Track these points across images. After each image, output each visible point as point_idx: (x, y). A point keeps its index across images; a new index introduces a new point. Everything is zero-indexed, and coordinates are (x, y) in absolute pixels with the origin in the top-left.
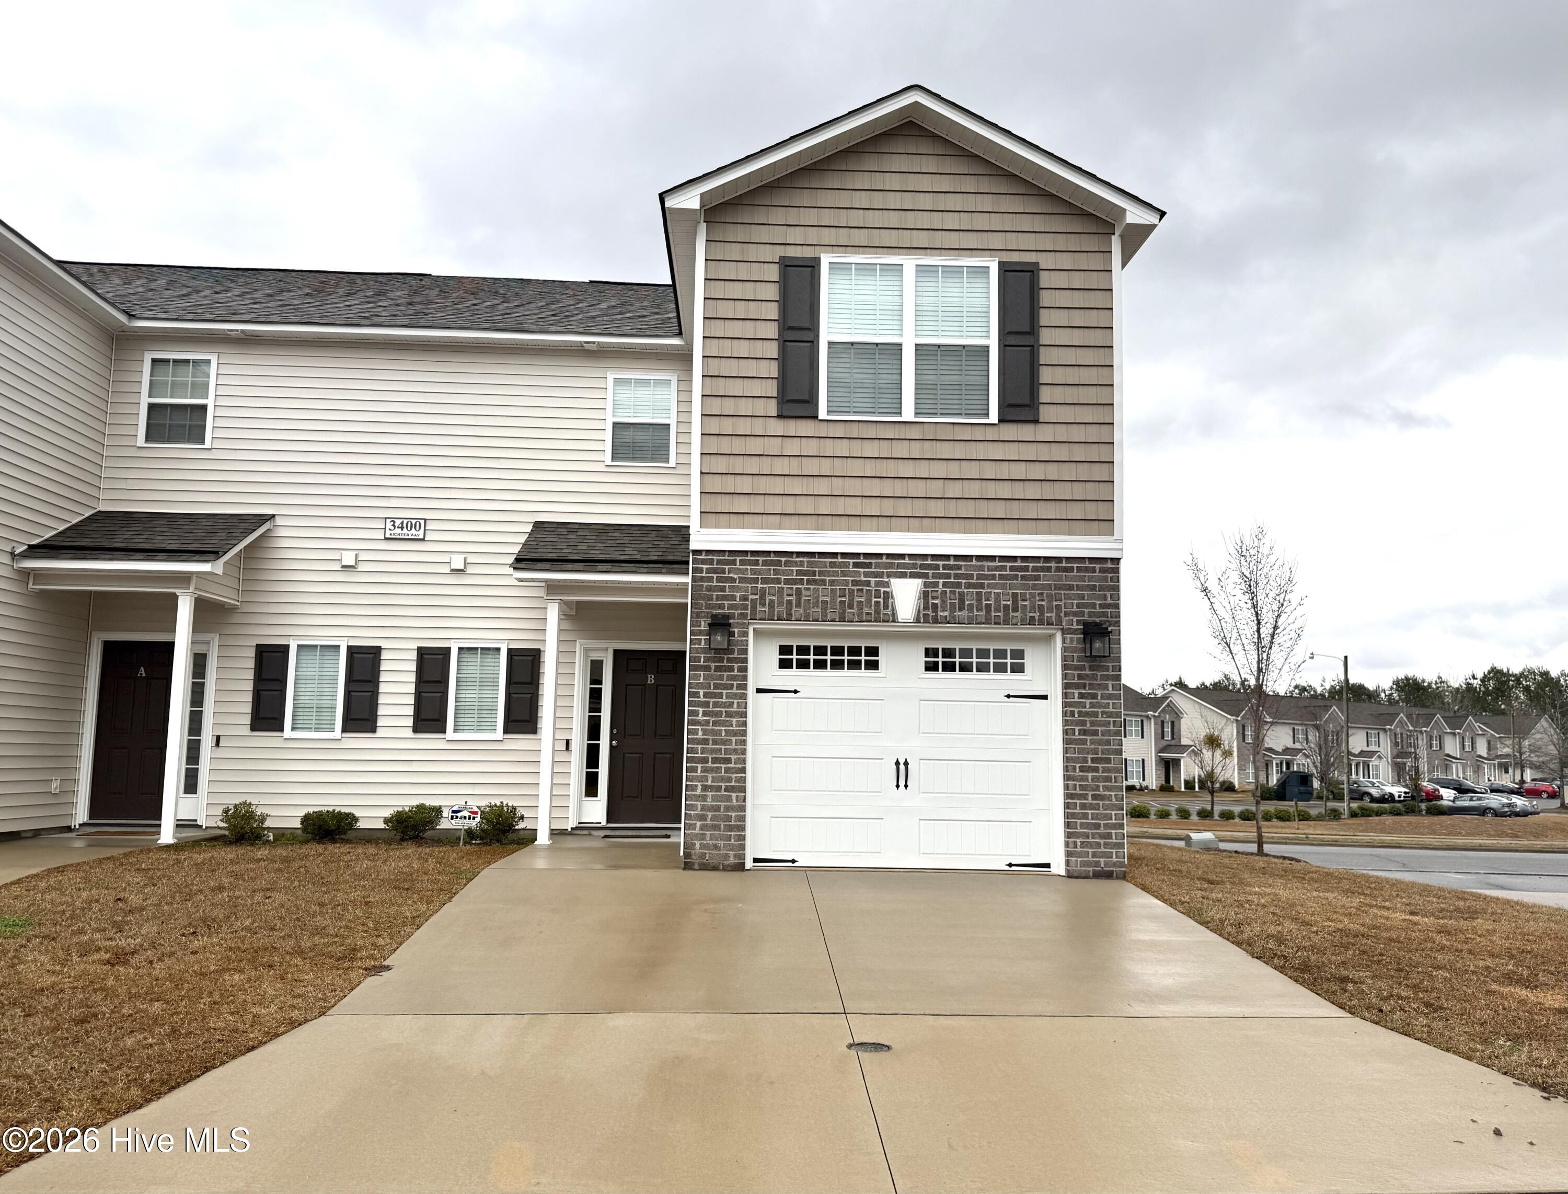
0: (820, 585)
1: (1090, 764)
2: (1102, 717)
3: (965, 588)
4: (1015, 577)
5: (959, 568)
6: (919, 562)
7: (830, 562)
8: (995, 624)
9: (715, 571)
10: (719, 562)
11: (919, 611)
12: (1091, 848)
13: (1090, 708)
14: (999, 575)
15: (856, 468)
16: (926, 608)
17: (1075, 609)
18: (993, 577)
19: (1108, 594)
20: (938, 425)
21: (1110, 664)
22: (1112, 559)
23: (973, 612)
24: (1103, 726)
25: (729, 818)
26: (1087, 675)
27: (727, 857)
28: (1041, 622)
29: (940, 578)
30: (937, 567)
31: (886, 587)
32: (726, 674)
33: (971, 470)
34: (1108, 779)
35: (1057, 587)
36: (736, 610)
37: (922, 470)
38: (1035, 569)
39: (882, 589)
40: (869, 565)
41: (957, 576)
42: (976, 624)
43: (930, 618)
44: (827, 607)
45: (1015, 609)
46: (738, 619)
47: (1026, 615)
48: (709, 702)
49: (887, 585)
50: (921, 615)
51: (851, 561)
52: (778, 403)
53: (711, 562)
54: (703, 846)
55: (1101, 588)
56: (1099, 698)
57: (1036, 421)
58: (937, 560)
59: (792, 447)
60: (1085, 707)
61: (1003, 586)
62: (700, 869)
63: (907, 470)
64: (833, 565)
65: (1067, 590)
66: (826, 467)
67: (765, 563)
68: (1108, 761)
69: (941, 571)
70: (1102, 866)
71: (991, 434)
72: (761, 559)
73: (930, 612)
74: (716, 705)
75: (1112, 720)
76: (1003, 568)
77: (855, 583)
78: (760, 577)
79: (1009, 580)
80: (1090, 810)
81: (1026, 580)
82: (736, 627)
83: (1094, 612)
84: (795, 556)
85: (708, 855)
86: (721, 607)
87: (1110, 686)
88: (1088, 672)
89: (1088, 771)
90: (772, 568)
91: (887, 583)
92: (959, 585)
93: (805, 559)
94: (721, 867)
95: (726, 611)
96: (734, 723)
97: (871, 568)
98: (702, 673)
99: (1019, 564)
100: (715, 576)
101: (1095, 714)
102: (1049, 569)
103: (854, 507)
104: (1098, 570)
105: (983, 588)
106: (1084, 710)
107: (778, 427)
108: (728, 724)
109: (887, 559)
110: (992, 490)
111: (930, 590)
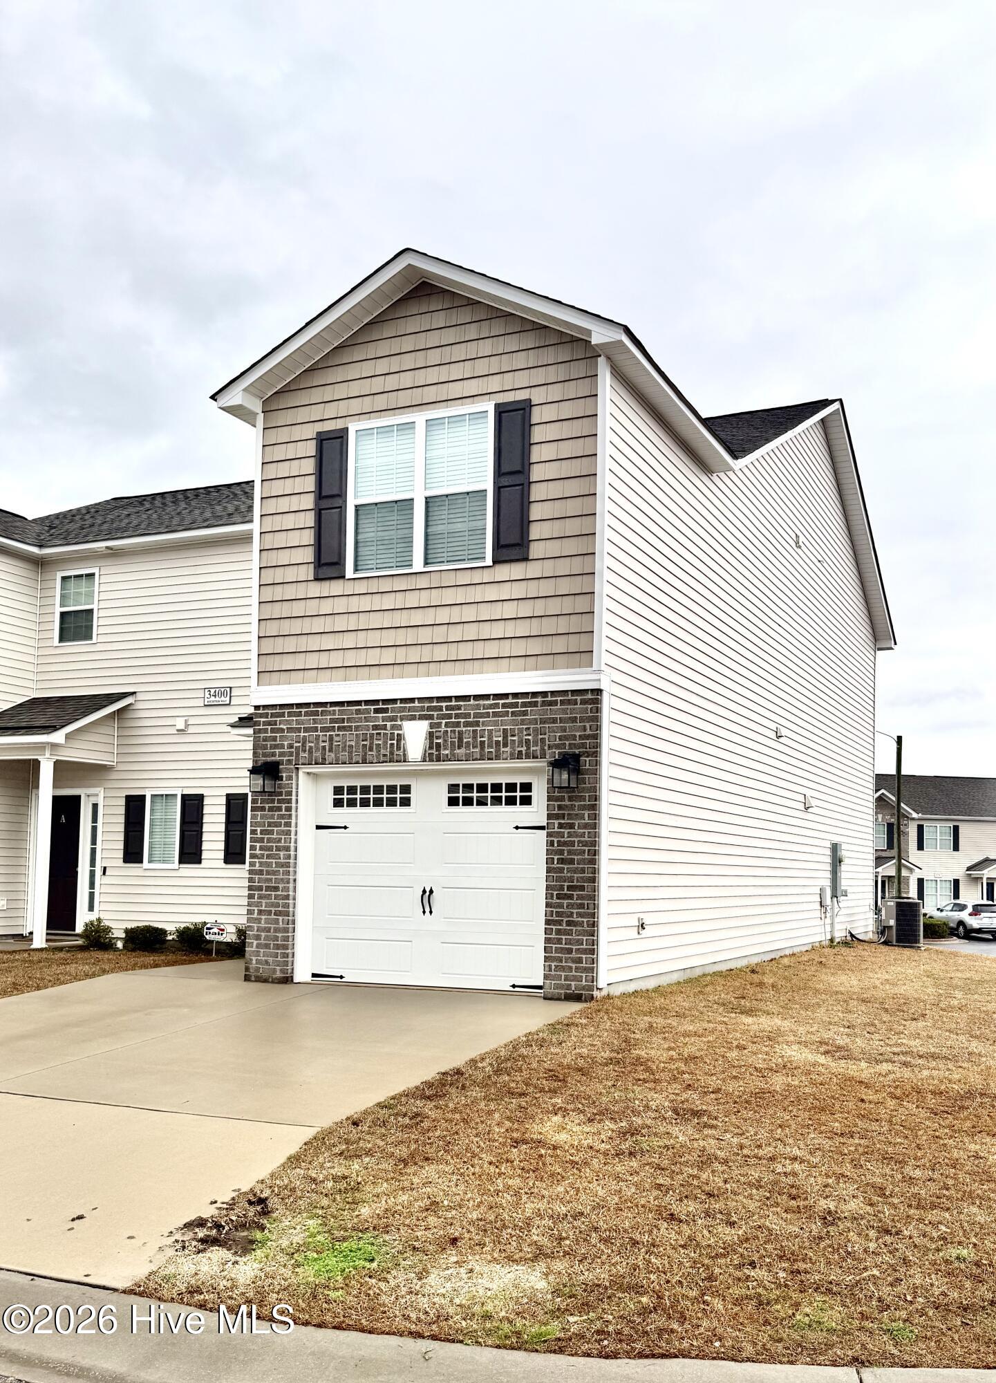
0: (347, 731)
1: (565, 891)
2: (578, 846)
3: (464, 726)
4: (507, 714)
5: (459, 708)
6: (426, 705)
7: (356, 710)
8: (489, 759)
9: (269, 723)
10: (273, 715)
11: (425, 751)
12: (564, 971)
13: (568, 837)
14: (493, 712)
15: (376, 620)
16: (431, 748)
17: (558, 742)
18: (488, 715)
19: (588, 725)
20: (442, 572)
21: (587, 795)
22: (592, 690)
23: (470, 750)
24: (578, 855)
25: (276, 938)
26: (566, 806)
27: (274, 971)
28: (528, 757)
29: (443, 719)
30: (440, 709)
31: (399, 730)
32: (276, 813)
33: (469, 613)
34: (581, 906)
35: (543, 721)
36: (285, 757)
37: (428, 617)
38: (524, 705)
39: (396, 732)
40: (386, 710)
41: (457, 716)
42: (473, 760)
43: (434, 757)
44: (352, 751)
45: (505, 745)
46: (286, 765)
47: (515, 750)
48: (263, 838)
49: (399, 728)
50: (427, 755)
51: (372, 707)
52: (315, 568)
53: (266, 715)
54: (258, 962)
55: (582, 720)
56: (576, 828)
57: (526, 559)
58: (441, 702)
59: (326, 607)
60: (564, 837)
61: (496, 723)
62: (256, 981)
63: (417, 618)
64: (358, 712)
65: (551, 723)
66: (352, 622)
67: (307, 714)
68: (582, 888)
69: (445, 712)
70: (573, 989)
71: (487, 576)
72: (303, 710)
73: (434, 751)
74: (269, 840)
75: (587, 848)
76: (496, 705)
77: (376, 727)
78: (302, 726)
79: (501, 716)
80: (564, 935)
81: (516, 716)
82: (284, 772)
83: (575, 744)
84: (329, 705)
85: (261, 970)
86: (273, 755)
87: (586, 816)
88: (567, 803)
89: (564, 899)
90: (312, 718)
91: (400, 725)
92: (458, 724)
93: (337, 708)
94: (270, 980)
95: (277, 758)
96: (282, 857)
97: (388, 713)
98: (259, 813)
99: (510, 700)
100: (269, 727)
101: (572, 844)
102: (535, 704)
103: (373, 657)
104: (579, 703)
105: (479, 726)
106: (562, 839)
107: (316, 589)
108: (277, 857)
109: (400, 703)
110: (486, 631)
111: (434, 730)
